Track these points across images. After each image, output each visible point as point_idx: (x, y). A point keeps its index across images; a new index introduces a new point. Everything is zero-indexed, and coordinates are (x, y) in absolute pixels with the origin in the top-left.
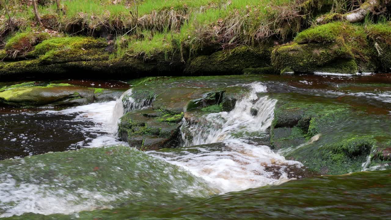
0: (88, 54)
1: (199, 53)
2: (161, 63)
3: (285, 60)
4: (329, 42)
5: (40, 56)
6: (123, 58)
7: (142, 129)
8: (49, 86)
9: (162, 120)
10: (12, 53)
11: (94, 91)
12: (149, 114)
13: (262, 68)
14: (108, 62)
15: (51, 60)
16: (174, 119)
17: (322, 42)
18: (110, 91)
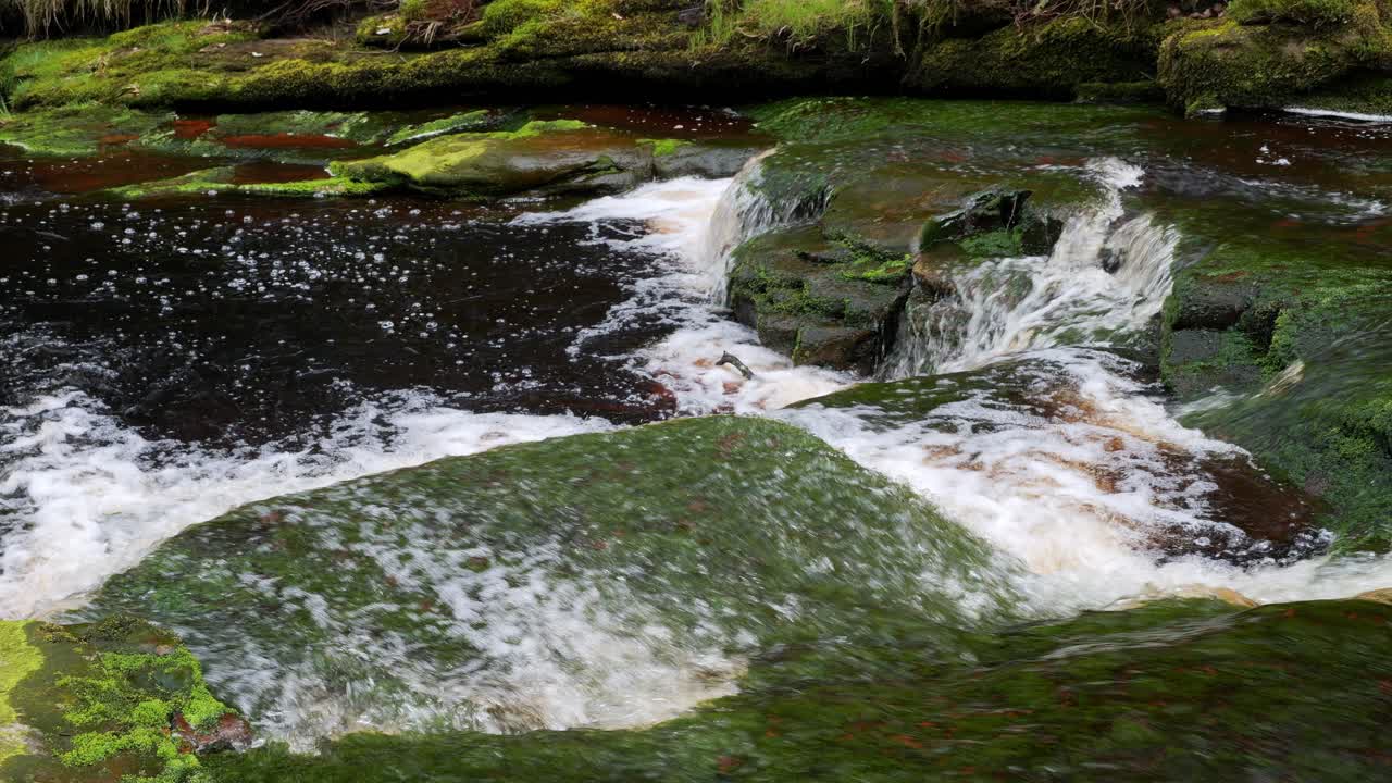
0: (631, 31)
1: (947, 31)
2: (838, 57)
3: (1200, 74)
4: (1331, 23)
5: (498, 37)
6: (730, 44)
7: (794, 296)
8: (529, 129)
9: (850, 274)
10: (421, 29)
11: (653, 148)
12: (813, 255)
13: (1130, 85)
14: (686, 54)
15: (531, 49)
16: (886, 275)
17: (1311, 22)
18: (698, 150)
